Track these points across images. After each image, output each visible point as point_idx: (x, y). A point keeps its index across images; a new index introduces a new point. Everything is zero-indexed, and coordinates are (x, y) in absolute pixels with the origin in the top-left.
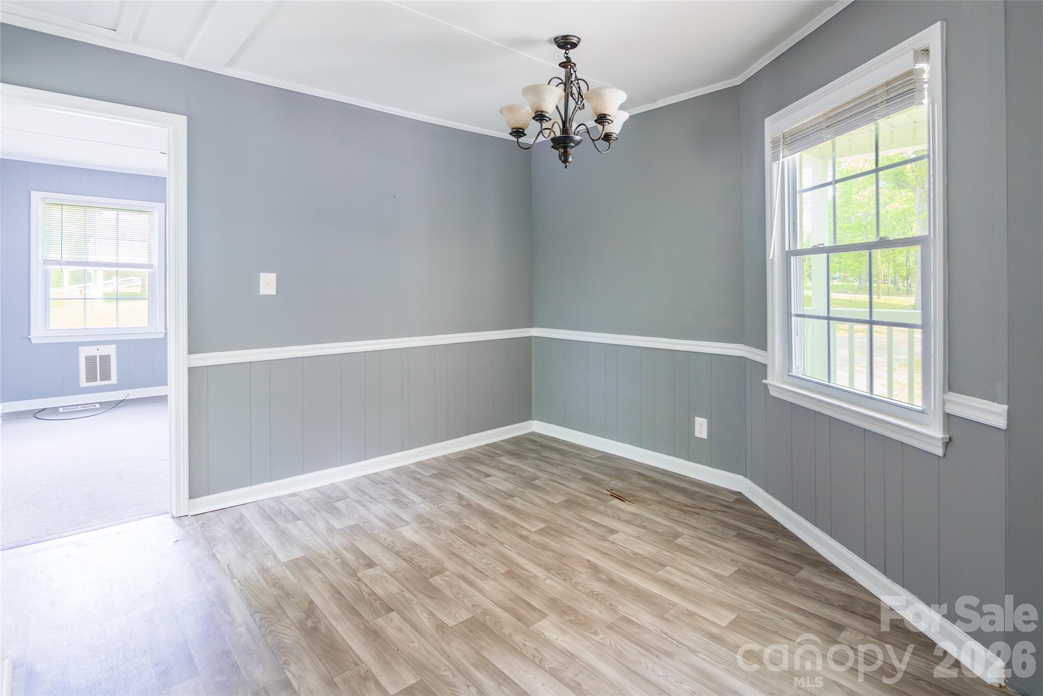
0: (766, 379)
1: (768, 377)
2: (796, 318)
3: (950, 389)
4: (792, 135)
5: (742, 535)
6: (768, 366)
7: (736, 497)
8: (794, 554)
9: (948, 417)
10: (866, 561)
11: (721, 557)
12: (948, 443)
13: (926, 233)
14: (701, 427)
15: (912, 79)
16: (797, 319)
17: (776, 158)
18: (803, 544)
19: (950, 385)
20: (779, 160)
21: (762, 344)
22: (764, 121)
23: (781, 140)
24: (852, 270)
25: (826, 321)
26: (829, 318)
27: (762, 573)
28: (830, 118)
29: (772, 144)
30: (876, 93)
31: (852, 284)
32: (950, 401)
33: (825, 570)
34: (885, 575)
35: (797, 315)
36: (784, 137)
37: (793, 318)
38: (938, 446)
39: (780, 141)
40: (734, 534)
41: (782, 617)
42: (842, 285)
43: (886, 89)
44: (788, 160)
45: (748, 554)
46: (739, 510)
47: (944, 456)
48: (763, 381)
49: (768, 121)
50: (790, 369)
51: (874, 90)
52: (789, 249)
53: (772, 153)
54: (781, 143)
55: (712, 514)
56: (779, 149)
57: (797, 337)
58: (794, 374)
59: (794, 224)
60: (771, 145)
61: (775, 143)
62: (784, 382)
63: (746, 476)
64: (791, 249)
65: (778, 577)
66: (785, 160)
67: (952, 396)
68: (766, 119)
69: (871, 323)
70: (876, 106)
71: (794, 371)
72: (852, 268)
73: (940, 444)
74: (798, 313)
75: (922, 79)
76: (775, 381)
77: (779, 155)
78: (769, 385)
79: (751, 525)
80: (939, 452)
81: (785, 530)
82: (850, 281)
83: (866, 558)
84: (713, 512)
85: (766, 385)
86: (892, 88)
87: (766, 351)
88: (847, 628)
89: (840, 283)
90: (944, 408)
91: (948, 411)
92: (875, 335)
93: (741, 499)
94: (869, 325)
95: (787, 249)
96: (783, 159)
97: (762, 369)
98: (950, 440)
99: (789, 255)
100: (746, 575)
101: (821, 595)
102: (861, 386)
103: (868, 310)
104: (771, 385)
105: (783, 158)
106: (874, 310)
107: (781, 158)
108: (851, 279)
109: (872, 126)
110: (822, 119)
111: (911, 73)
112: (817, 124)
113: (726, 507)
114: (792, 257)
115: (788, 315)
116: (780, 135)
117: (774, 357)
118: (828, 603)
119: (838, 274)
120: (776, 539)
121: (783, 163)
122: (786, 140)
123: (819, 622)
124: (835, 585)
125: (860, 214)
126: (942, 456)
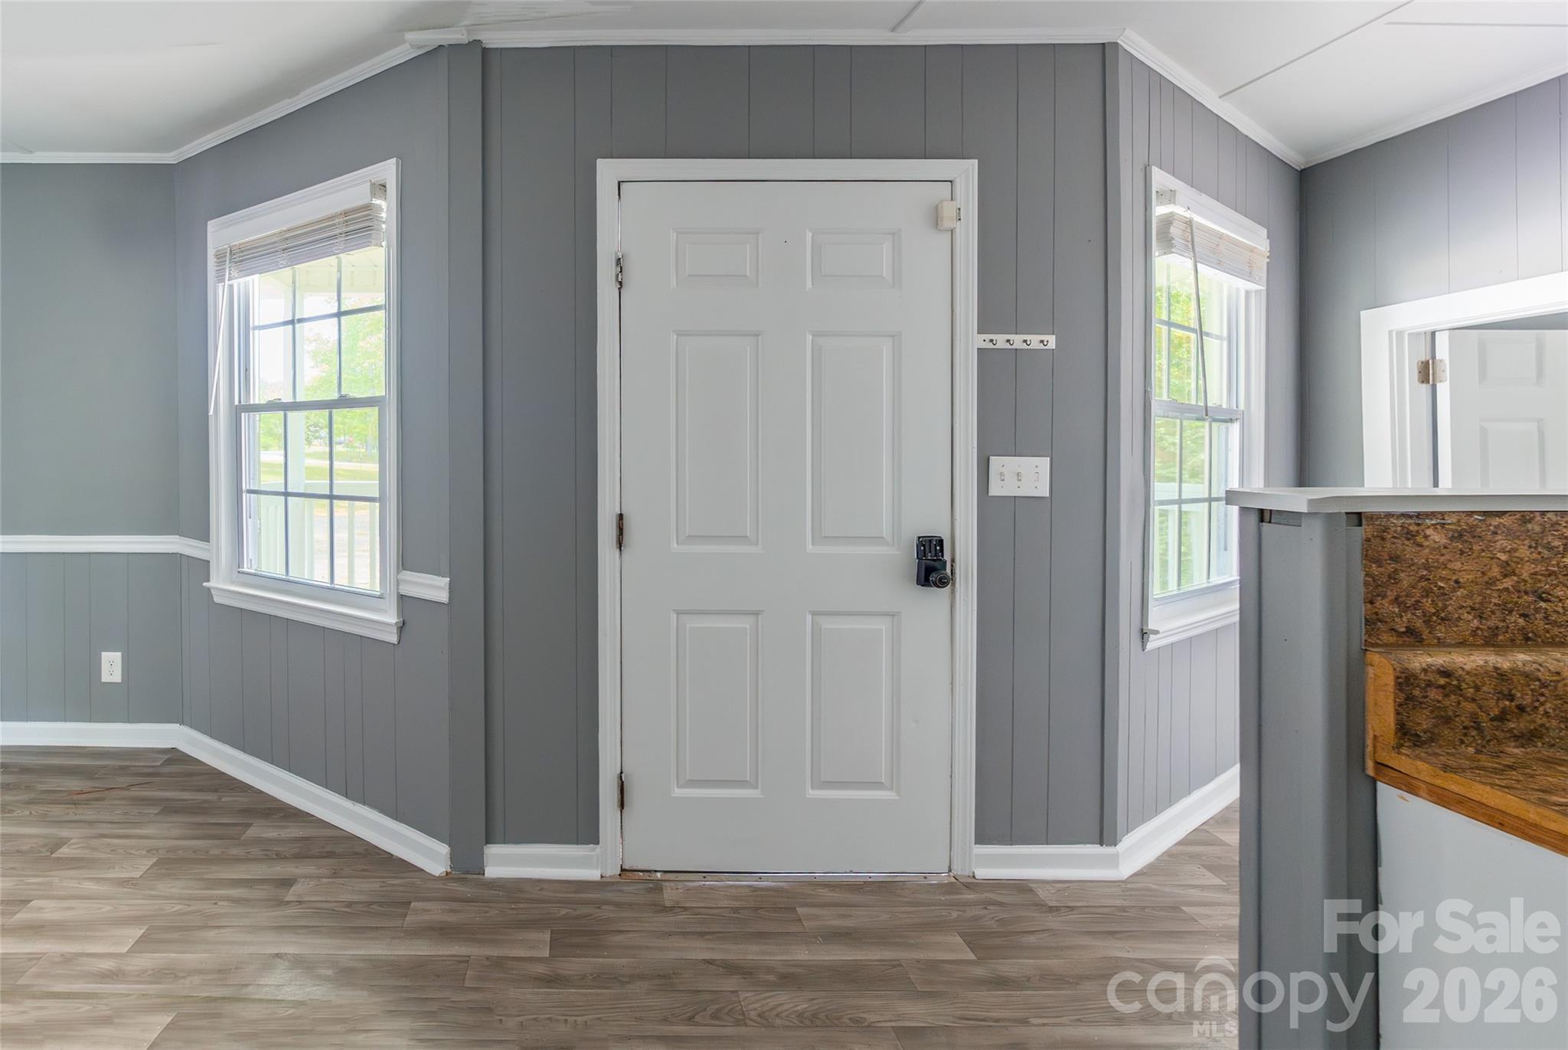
0: (208, 581)
1: (211, 579)
2: (248, 495)
3: (404, 569)
4: (242, 252)
5: (170, 808)
6: (211, 564)
7: (166, 757)
8: (242, 811)
9: (402, 598)
10: (327, 788)
11: (133, 852)
12: (402, 628)
13: (384, 394)
14: (111, 666)
15: (370, 215)
16: (250, 497)
17: (221, 279)
18: (258, 793)
19: (405, 563)
20: (224, 282)
21: (203, 533)
22: (206, 224)
23: (228, 254)
24: (358, 433)
25: (283, 498)
26: (286, 494)
27: (194, 852)
28: (287, 239)
29: (218, 259)
30: (334, 222)
31: (358, 450)
32: (405, 581)
33: (281, 817)
34: (346, 797)
35: (250, 492)
36: (231, 251)
37: (244, 495)
38: (392, 633)
39: (225, 256)
40: (157, 812)
41: (215, 902)
42: (347, 451)
43: (345, 219)
44: (239, 285)
45: (175, 832)
46: (171, 775)
47: (399, 643)
48: (205, 584)
49: (212, 225)
50: (240, 565)
51: (332, 217)
52: (240, 402)
53: (217, 270)
54: (228, 259)
55: (126, 793)
56: (224, 267)
57: (249, 520)
58: (245, 570)
59: (246, 370)
60: (216, 260)
61: (220, 257)
62: (233, 583)
63: (182, 723)
64: (242, 403)
65: (214, 848)
66: (235, 282)
67: (407, 575)
68: (209, 222)
69: (331, 497)
70: (335, 237)
71: (245, 566)
72: (358, 430)
73: (395, 631)
74: (252, 488)
75: (380, 217)
76: (221, 584)
77: (224, 275)
78: (212, 590)
79: (184, 790)
80: (394, 639)
81: (235, 781)
82: (356, 447)
83: (326, 785)
84: (128, 790)
85: (209, 589)
86: (353, 219)
87: (209, 542)
88: (298, 880)
89: (345, 449)
90: (398, 589)
91: (403, 592)
92: (335, 509)
93: (174, 756)
94: (329, 500)
95: (237, 403)
96: (230, 282)
97: (203, 567)
98: (403, 624)
99: (240, 410)
100: (169, 864)
101: (271, 851)
102: (321, 576)
103: (328, 482)
104: (213, 588)
105: (229, 280)
106: (335, 482)
107: (227, 279)
108: (356, 445)
109: (333, 260)
110: (276, 239)
111: (368, 207)
112: (270, 244)
113: (149, 776)
114: (243, 414)
115: (237, 492)
116: (226, 249)
117: (218, 550)
118: (280, 857)
119: (343, 438)
120: (220, 799)
121: (231, 287)
122: (235, 257)
123: (265, 887)
124: (293, 831)
125: (366, 364)
126: (396, 643)
